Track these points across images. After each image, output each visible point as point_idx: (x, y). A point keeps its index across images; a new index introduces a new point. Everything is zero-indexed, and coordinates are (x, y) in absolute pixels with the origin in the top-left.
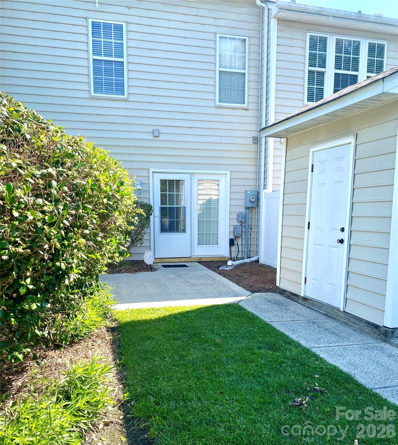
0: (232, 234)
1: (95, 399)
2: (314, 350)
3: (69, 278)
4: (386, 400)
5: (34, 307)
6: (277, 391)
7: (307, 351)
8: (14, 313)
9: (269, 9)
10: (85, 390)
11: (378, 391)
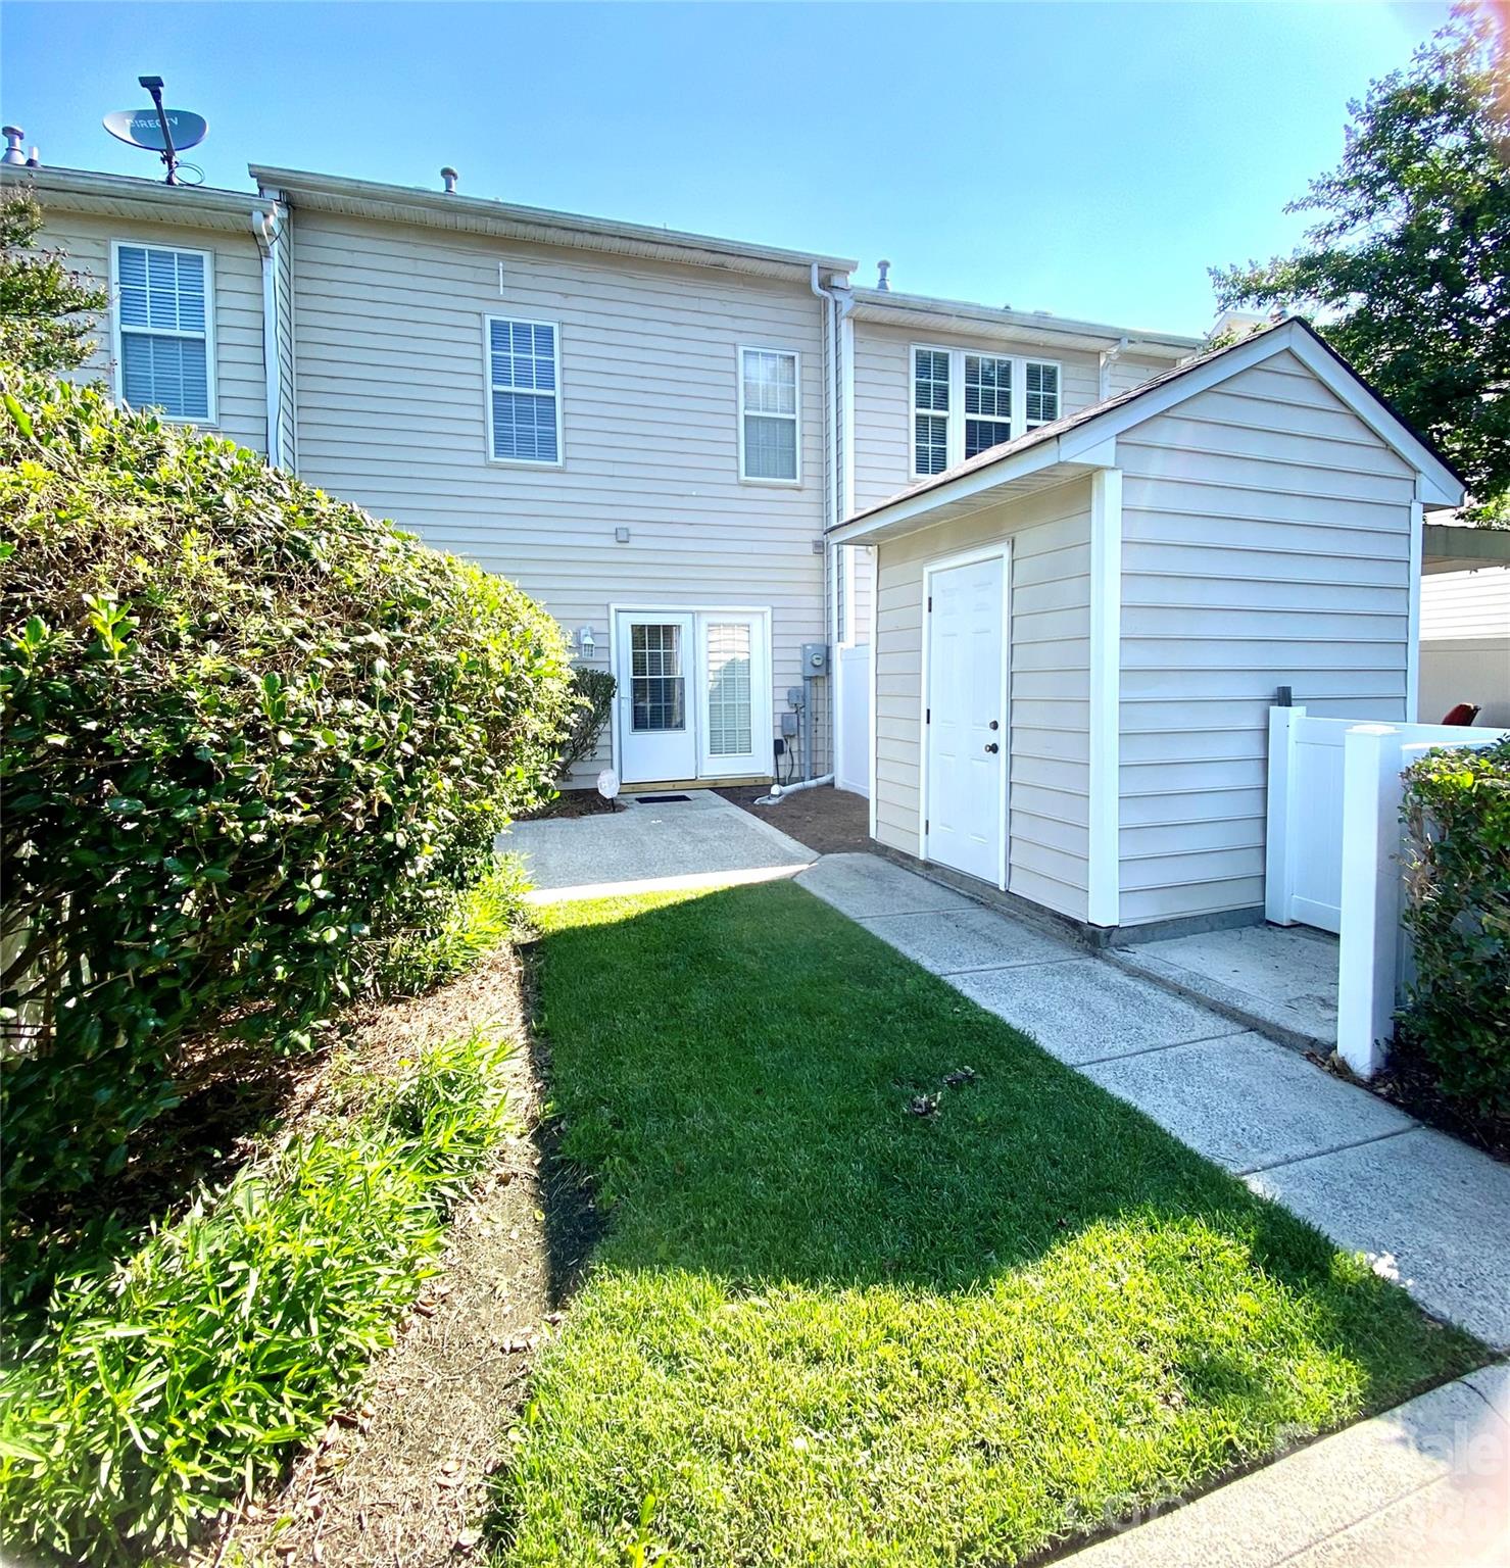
0: (779, 730)
1: (477, 1125)
2: (949, 979)
3: (414, 865)
4: (1103, 1091)
5: (331, 935)
6: (875, 1081)
7: (935, 983)
8: (284, 952)
9: (836, 302)
10: (456, 1106)
11: (1086, 1071)
